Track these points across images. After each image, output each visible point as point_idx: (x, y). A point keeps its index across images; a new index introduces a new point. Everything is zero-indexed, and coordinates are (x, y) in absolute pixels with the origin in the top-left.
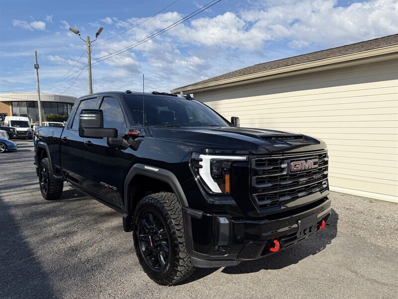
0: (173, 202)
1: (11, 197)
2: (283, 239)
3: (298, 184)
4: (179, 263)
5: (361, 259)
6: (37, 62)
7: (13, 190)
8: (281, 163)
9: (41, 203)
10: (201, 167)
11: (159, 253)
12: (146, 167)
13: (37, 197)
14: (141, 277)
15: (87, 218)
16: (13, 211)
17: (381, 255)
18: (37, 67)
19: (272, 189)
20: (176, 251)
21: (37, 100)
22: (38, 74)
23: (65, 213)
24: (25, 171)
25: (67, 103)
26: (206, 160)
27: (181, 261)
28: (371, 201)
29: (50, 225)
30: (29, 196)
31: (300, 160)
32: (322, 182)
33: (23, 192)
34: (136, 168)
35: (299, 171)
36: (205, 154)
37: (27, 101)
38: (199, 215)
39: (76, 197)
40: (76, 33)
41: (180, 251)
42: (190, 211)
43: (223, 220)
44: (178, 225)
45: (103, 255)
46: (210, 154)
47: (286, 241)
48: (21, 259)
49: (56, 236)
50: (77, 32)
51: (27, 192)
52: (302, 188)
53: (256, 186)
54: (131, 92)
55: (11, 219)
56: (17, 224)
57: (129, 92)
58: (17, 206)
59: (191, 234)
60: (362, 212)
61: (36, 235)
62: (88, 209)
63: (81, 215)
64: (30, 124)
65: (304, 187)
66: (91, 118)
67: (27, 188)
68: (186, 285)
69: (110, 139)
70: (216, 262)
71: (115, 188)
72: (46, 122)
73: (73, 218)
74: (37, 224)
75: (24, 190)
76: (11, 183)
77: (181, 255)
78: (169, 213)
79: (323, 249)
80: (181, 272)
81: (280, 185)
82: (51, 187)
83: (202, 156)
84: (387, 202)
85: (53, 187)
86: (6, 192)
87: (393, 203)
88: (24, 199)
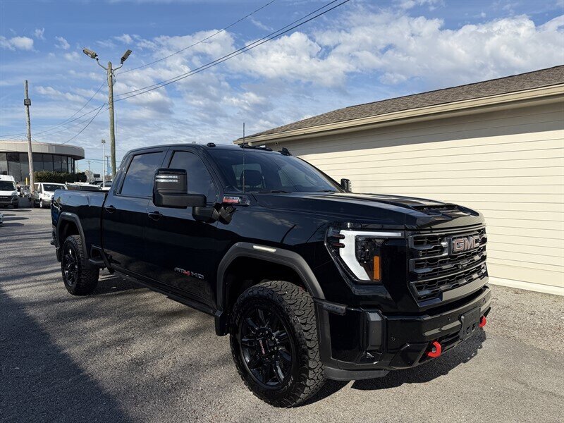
0: (294, 294)
1: (19, 291)
2: (443, 341)
3: (458, 268)
4: (308, 374)
5: (527, 366)
6: (27, 96)
7: (17, 281)
8: (441, 241)
9: (68, 300)
10: (343, 246)
11: (275, 363)
12: (256, 247)
13: (58, 291)
14: (244, 398)
15: (142, 320)
16: (31, 312)
17: (550, 360)
18: (28, 103)
19: (433, 275)
20: (304, 358)
21: (28, 150)
22: (29, 114)
23: (106, 313)
24: (25, 254)
25: (68, 156)
26: (349, 237)
27: (311, 372)
28: (517, 291)
29: (92, 330)
30: (46, 290)
31: (461, 237)
32: (481, 266)
33: (35, 284)
34: (238, 248)
35: (461, 252)
36: (347, 229)
37: (7, 153)
38: (342, 310)
39: (114, 290)
40: (92, 57)
41: (309, 359)
42: (326, 305)
43: (374, 317)
44: (305, 324)
45: (183, 369)
46: (354, 229)
47: (447, 344)
48: (67, 378)
49: (106, 346)
50: (94, 56)
51: (41, 285)
52: (462, 273)
53: (415, 271)
54: (214, 146)
55: (31, 322)
56: (42, 330)
57: (211, 145)
58: (33, 304)
59: (328, 336)
60: (508, 307)
61: (77, 344)
62: (138, 307)
63: (131, 316)
64: (15, 186)
65: (464, 273)
66: (171, 181)
67: (38, 278)
68: (309, 406)
69: (197, 209)
70: (359, 372)
71: (201, 276)
72: (39, 183)
73: (121, 320)
74: (72, 329)
75: (36, 281)
76: (10, 271)
77: (311, 364)
78: (292, 307)
79: (475, 355)
80: (309, 387)
81: (441, 269)
82: (82, 277)
83: (343, 232)
84: (537, 293)
85: (85, 277)
86: (9, 285)
87: (544, 294)
88: (40, 294)
